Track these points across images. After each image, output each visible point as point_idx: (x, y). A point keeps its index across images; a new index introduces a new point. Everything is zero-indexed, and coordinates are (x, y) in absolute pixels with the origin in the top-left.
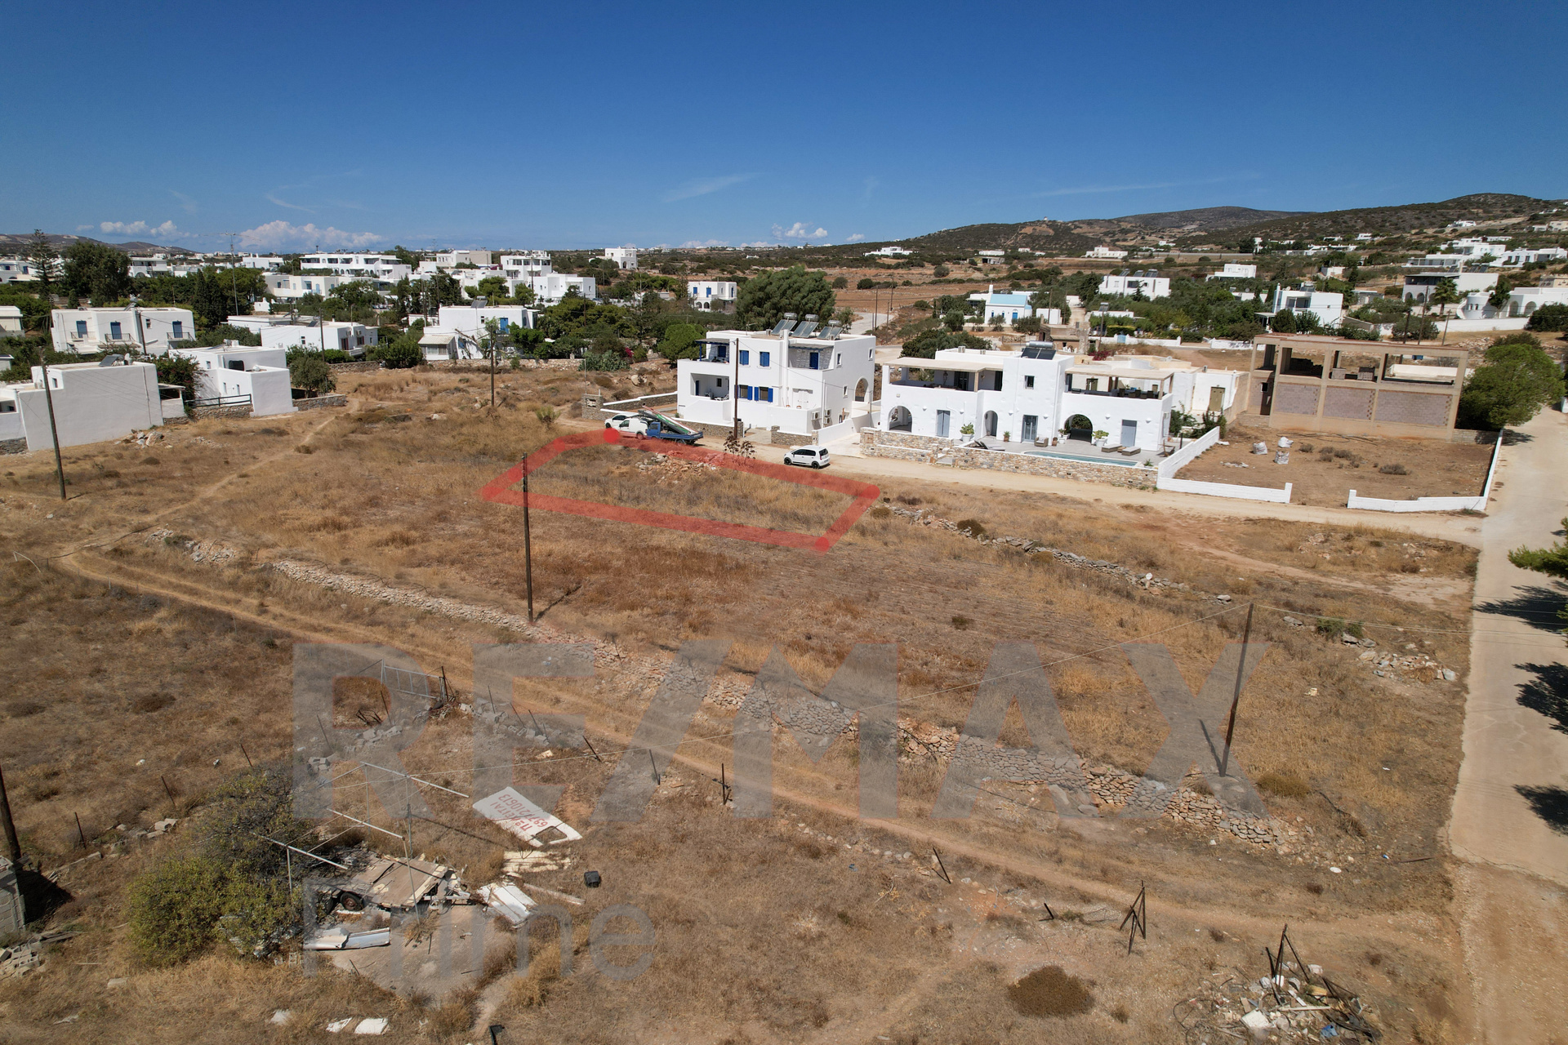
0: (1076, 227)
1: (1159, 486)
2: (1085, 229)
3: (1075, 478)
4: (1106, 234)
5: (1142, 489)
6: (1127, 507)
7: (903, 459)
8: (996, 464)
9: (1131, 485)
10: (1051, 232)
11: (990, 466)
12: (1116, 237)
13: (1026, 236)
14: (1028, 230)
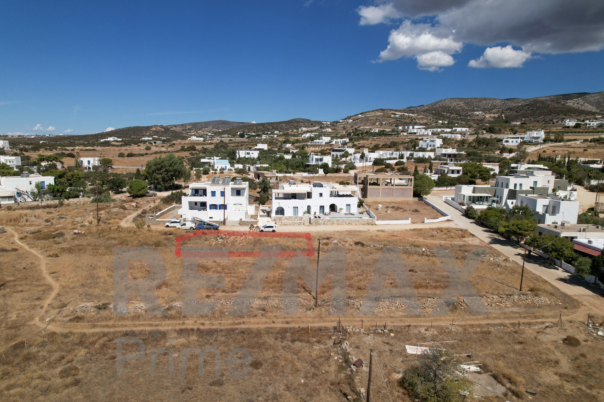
0: (171, 128)
1: (376, 223)
2: (174, 129)
3: (351, 224)
4: (183, 130)
5: (372, 225)
6: (378, 231)
7: (293, 225)
8: (326, 223)
9: (368, 224)
10: (163, 130)
11: (324, 224)
12: (187, 132)
13: (154, 131)
14: (154, 129)
